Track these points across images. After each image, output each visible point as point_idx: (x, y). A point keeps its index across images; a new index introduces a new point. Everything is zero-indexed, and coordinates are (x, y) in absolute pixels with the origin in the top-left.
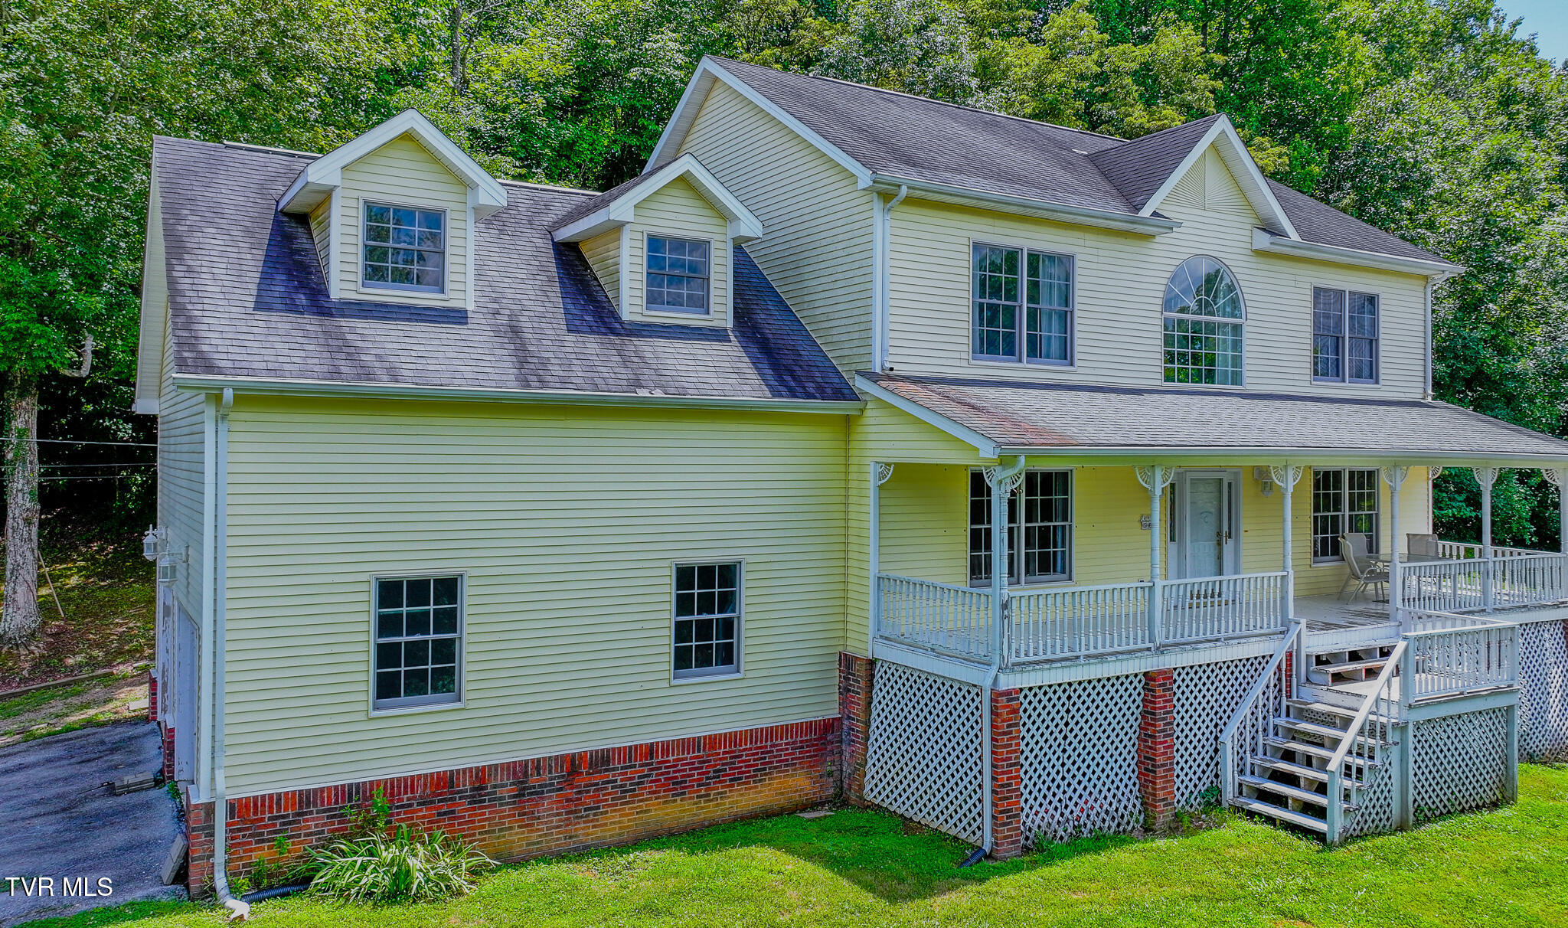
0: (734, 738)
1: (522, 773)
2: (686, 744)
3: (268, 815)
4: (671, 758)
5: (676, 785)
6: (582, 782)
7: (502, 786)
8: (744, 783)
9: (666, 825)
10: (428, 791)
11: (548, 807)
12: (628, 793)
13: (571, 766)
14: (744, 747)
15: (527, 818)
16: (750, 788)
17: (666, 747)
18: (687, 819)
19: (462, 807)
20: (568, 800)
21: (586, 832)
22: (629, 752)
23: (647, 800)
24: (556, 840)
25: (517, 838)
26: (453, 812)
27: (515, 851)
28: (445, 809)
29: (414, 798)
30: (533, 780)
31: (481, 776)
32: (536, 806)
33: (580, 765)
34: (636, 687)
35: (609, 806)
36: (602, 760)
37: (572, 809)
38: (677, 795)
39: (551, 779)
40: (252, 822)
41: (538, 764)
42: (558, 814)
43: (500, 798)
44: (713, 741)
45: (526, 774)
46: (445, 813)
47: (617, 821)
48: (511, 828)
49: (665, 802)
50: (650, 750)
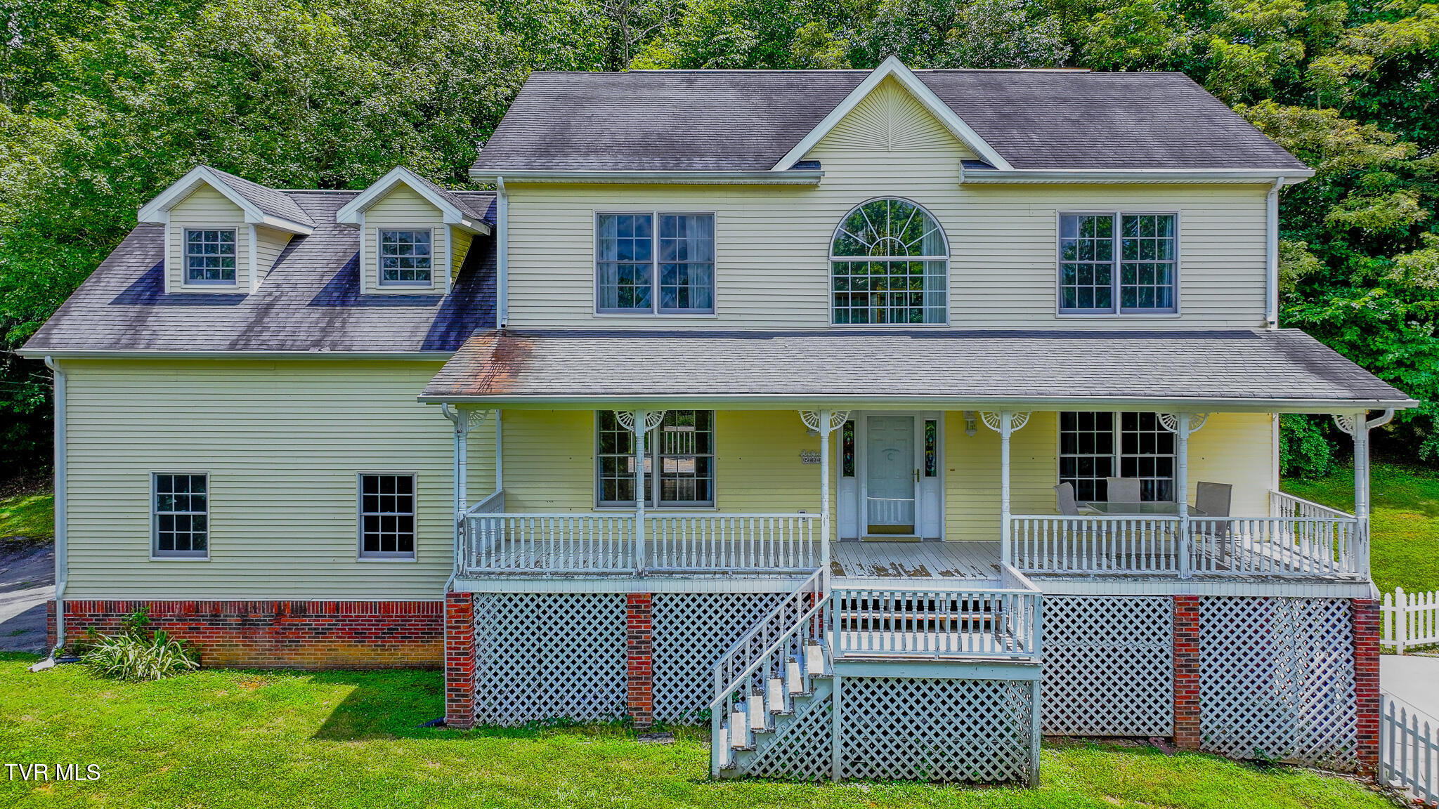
0: (405, 607)
1: (245, 611)
2: (365, 606)
3: (88, 613)
4: (353, 614)
5: (357, 634)
6: (287, 621)
7: (230, 616)
8: (414, 642)
9: (350, 662)
10: (183, 612)
11: (262, 634)
12: (321, 634)
13: (279, 610)
14: (412, 614)
15: (248, 640)
16: (418, 646)
17: (350, 606)
18: (366, 660)
19: (204, 625)
20: (277, 633)
21: (289, 657)
22: (321, 606)
23: (335, 641)
24: (268, 659)
25: (241, 653)
26: (199, 629)
27: (240, 661)
28: (193, 626)
29: (174, 616)
30: (252, 616)
31: (217, 608)
32: (255, 633)
33: (284, 610)
34: (331, 560)
35: (306, 641)
36: (301, 609)
37: (280, 638)
38: (360, 642)
39: (265, 616)
40: (80, 616)
41: (255, 605)
42: (269, 641)
43: (230, 624)
44: (386, 607)
45: (246, 610)
46: (193, 629)
47: (312, 653)
48: (237, 646)
49: (349, 646)
50: (336, 607)
